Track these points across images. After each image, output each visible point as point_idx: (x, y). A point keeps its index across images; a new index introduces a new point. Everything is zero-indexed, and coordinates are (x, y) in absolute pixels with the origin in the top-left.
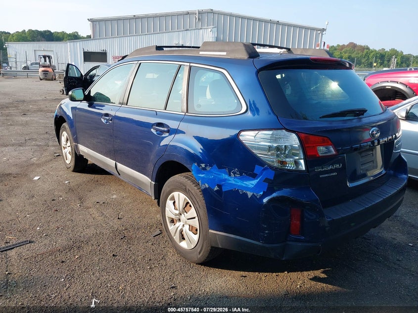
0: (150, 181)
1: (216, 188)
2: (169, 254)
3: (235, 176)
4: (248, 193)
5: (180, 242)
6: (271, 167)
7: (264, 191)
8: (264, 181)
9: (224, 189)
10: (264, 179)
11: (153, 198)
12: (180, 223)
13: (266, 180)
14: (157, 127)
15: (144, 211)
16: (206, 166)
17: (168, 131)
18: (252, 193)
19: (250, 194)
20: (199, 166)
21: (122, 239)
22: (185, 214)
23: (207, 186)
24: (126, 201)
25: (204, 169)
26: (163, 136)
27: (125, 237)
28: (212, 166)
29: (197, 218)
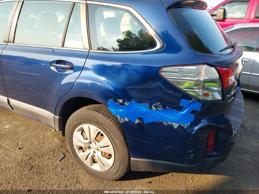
0: (54, 115)
1: (137, 121)
2: (80, 176)
3: (157, 109)
4: (174, 124)
5: (92, 165)
6: (198, 100)
7: (191, 122)
8: (192, 113)
9: (146, 122)
10: (191, 111)
11: (57, 130)
12: (91, 150)
13: (193, 112)
14: (58, 65)
15: (41, 137)
16: (124, 101)
17: (72, 68)
18: (178, 125)
19: (176, 126)
20: (116, 101)
21: (30, 170)
22: (97, 143)
23: (127, 119)
24: (20, 129)
25: (122, 104)
26: (66, 73)
27: (32, 167)
28: (130, 101)
29: (111, 147)
